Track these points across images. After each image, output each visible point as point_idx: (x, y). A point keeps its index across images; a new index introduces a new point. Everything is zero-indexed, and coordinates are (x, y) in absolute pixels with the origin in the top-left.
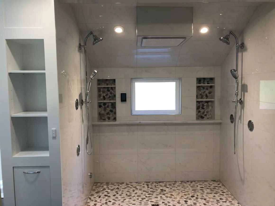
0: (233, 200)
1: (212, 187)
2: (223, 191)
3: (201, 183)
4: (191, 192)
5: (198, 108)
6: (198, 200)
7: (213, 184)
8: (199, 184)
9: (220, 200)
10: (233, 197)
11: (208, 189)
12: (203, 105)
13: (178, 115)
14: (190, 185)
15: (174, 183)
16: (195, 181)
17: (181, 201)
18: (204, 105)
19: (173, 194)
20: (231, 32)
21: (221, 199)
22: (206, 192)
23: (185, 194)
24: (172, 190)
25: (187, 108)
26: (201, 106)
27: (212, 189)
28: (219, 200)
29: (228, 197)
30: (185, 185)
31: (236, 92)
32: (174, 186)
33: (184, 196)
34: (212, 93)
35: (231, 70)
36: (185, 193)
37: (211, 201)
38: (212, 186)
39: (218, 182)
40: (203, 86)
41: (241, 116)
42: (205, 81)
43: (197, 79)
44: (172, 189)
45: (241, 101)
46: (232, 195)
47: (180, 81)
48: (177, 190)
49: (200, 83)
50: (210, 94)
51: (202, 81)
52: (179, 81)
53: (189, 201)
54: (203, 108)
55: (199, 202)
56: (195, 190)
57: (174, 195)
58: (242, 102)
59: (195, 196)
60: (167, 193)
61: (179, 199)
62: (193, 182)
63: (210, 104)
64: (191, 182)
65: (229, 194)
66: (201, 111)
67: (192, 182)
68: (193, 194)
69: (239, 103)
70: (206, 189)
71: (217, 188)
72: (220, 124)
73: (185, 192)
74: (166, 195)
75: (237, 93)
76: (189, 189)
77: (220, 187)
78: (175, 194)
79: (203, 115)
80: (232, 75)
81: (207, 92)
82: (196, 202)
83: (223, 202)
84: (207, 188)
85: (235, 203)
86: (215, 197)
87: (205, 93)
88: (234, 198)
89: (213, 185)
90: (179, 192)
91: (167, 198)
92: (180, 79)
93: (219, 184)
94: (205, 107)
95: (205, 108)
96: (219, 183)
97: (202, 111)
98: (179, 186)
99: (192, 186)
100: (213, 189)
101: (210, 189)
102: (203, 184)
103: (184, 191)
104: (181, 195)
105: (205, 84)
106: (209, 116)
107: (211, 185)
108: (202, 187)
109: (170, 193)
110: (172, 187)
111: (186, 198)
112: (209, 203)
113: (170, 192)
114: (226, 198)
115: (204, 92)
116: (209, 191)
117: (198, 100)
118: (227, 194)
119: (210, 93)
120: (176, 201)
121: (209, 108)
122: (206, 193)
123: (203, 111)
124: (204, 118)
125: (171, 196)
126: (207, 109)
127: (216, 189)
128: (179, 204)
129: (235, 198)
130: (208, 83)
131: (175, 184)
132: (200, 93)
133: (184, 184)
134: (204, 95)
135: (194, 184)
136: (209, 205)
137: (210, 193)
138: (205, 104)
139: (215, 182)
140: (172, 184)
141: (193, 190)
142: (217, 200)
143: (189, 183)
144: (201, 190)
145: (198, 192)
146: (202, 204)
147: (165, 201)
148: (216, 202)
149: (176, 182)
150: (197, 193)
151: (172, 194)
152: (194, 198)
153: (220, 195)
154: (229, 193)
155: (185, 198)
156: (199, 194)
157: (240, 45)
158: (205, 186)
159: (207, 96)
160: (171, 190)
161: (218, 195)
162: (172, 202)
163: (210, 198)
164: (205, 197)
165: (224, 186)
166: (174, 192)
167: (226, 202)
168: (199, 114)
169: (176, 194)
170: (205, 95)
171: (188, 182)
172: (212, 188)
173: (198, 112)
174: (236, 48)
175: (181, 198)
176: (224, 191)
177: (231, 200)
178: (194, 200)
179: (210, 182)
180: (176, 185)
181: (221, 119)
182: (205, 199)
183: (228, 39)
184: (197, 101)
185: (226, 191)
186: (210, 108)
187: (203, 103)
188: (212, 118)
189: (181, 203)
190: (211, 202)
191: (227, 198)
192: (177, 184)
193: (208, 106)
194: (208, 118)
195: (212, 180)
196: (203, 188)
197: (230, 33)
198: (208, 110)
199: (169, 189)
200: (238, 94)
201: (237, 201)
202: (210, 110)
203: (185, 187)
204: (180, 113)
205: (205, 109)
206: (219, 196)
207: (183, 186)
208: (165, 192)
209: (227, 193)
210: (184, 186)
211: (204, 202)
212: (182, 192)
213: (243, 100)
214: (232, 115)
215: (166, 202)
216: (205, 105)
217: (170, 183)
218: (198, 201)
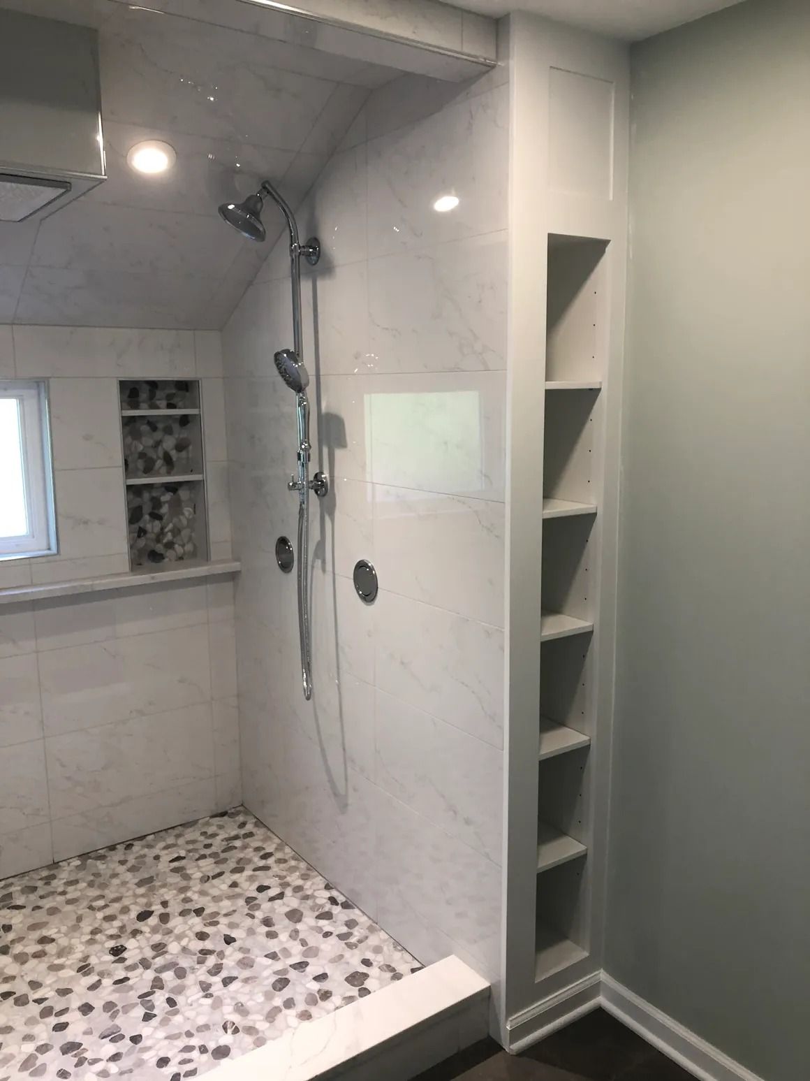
0: (305, 877)
1: (218, 845)
2: (264, 849)
3: (170, 840)
4: (135, 896)
5: (134, 516)
6: (170, 925)
7: (221, 827)
8: (162, 844)
9: (260, 896)
10: (303, 865)
11: (203, 857)
12: (157, 503)
13: (44, 560)
14: (122, 862)
15: (45, 873)
16: (145, 836)
17: (93, 961)
18: (159, 500)
19: (50, 932)
20: (267, 186)
21: (261, 889)
22: (199, 875)
23: (108, 914)
24: (40, 916)
25: (86, 523)
26: (147, 509)
27: (223, 856)
28: (255, 894)
29: (284, 873)
30: (102, 872)
31: (303, 447)
32: (49, 889)
33: (106, 925)
34: (191, 447)
35: (277, 355)
36: (108, 912)
37: (224, 912)
38: (219, 838)
39: (237, 813)
40: (151, 420)
41: (321, 544)
42: (159, 394)
43: (123, 385)
44: (39, 907)
45: (322, 481)
46: (298, 857)
47: (39, 394)
48: (69, 908)
49: (135, 406)
50: (184, 454)
51: (144, 396)
52: (34, 392)
53: (131, 944)
54: (156, 516)
55: (176, 931)
56: (150, 880)
57: (53, 936)
58: (323, 484)
59: (153, 908)
60: (20, 939)
61: (83, 948)
62: (135, 843)
63: (183, 494)
64: (125, 849)
65: (286, 858)
66: (149, 527)
67: (132, 845)
68: (143, 901)
69: (312, 492)
70: (197, 860)
71: (238, 843)
72: (233, 576)
73: (106, 906)
74: (18, 948)
75: (305, 450)
76: (124, 883)
77: (251, 835)
78: (59, 932)
79: (159, 548)
80: (280, 373)
81: (169, 443)
82: (166, 939)
83: (272, 899)
84: (197, 856)
85: (315, 891)
86: (237, 890)
87: (160, 448)
88: (309, 869)
89: (223, 835)
90: (80, 912)
91: (23, 963)
92: (42, 385)
93: (243, 825)
94: (165, 510)
95: (164, 515)
96: (241, 818)
97: (153, 527)
98: (76, 882)
99: (133, 866)
100: (223, 851)
101: (214, 855)
102: (181, 841)
103: (101, 903)
104: (90, 928)
105: (158, 408)
106: (183, 546)
107: (214, 835)
108: (179, 859)
109: (36, 935)
110: (42, 897)
111: (113, 931)
112: (216, 923)
113: (34, 927)
114: (281, 877)
115: (158, 443)
116: (209, 868)
117: (132, 482)
118: (280, 861)
119: (180, 447)
120: (70, 967)
121: (183, 514)
122: (198, 881)
123: (157, 530)
124: (164, 558)
125: (39, 947)
126: (175, 520)
127: (235, 848)
128: (86, 974)
129: (311, 867)
130: (171, 406)
131: (53, 877)
132: (141, 448)
133: (98, 863)
134: (155, 457)
135: (142, 853)
136: (218, 932)
137: (214, 877)
138: (163, 499)
139: (226, 818)
140: (40, 884)
141: (140, 884)
142: (249, 900)
143: (119, 854)
144: (175, 870)
145: (164, 886)
146: (189, 941)
147: (17, 981)
148: (246, 911)
149: (55, 865)
150: (163, 891)
151: (45, 932)
152: (153, 921)
153: (254, 870)
154: (287, 854)
155: (112, 937)
156: (168, 895)
157: (303, 247)
158: (191, 847)
159: (168, 460)
160: (38, 913)
161: (248, 872)
162: (49, 980)
163: (216, 899)
164: (199, 901)
165: (265, 826)
166: (55, 919)
167: (281, 896)
168: (142, 543)
169: (64, 929)
170: (161, 454)
171: (112, 848)
172: (220, 851)
173: (136, 535)
174: (290, 258)
175: (91, 942)
176: (268, 850)
177: (300, 882)
178: (154, 930)
179: (207, 824)
180: (58, 884)
181: (237, 559)
182: (199, 912)
183: (255, 214)
184: (129, 488)
185: (274, 846)
186: (187, 514)
187: (154, 494)
188: (200, 553)
189: (98, 969)
190: (226, 915)
191: (285, 877)
192: (64, 875)
193: (176, 506)
194: (181, 558)
195: (214, 813)
196: (184, 858)
197: (264, 188)
198: (180, 520)
199: (25, 916)
200: (309, 455)
201: (321, 877)
202: (185, 522)
203: (101, 880)
204: (54, 550)
205: (165, 518)
206: (251, 879)
207: (93, 875)
208: (11, 936)
209: (279, 855)
210: (97, 875)
211: (196, 923)
212: (91, 908)
213: (328, 480)
214: (283, 541)
215: (21, 988)
216: (165, 503)
217: (25, 881)
218: (170, 932)
